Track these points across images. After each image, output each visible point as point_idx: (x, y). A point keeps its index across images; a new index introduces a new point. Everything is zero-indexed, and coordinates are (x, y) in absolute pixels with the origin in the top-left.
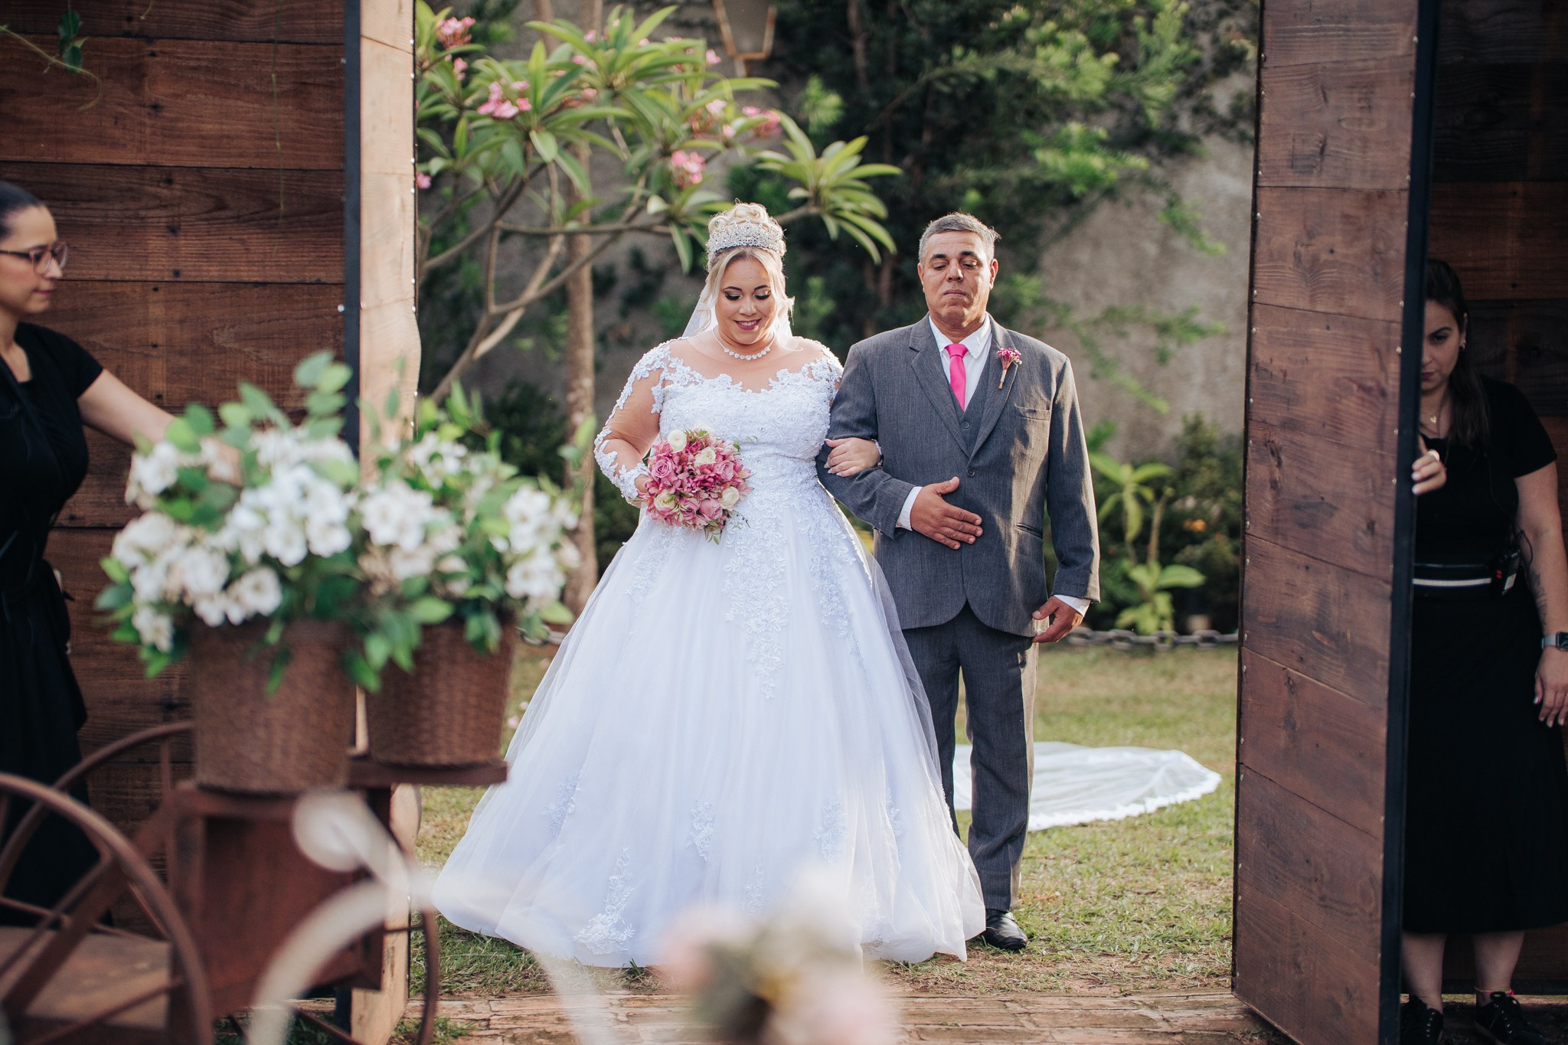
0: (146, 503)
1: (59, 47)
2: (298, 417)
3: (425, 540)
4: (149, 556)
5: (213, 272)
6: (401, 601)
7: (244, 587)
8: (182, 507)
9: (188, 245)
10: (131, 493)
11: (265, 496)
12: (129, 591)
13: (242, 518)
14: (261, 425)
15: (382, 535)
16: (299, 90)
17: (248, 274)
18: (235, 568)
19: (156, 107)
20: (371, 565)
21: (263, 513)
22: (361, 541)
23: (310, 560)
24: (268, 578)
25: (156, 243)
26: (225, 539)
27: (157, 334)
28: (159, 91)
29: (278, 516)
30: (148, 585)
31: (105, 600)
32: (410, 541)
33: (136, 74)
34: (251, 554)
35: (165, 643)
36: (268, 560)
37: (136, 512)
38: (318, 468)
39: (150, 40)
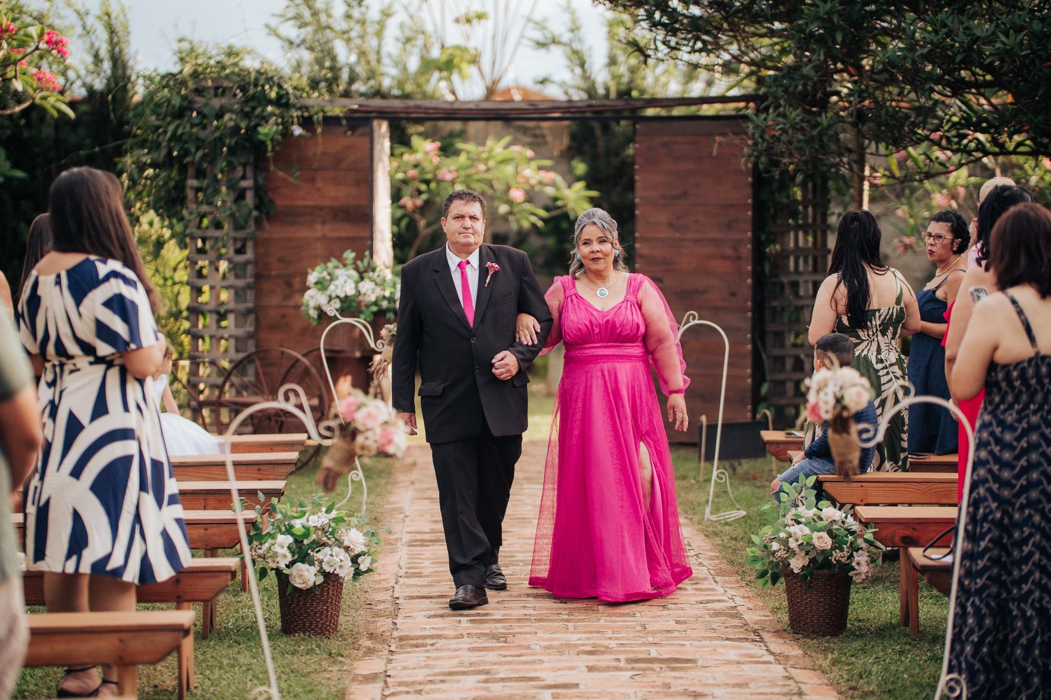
0: (312, 285)
1: (291, 175)
2: (345, 266)
3: (373, 292)
4: (312, 297)
5: (334, 234)
6: (368, 306)
7: (332, 302)
8: (319, 286)
9: (327, 227)
10: (308, 283)
11: (336, 282)
12: (308, 306)
13: (332, 287)
14: (336, 267)
15: (363, 291)
16: (357, 183)
17: (343, 234)
18: (330, 299)
19: (318, 190)
20: (361, 298)
21: (336, 286)
22: (359, 293)
23: (346, 297)
24: (337, 301)
25: (318, 227)
26: (328, 292)
27: (319, 252)
28: (319, 184)
29: (340, 286)
30: (312, 304)
31: (303, 308)
32: (369, 292)
33: (312, 180)
34: (334, 295)
35: (316, 317)
36: (338, 297)
37: (309, 288)
38: (349, 277)
39: (316, 170)
